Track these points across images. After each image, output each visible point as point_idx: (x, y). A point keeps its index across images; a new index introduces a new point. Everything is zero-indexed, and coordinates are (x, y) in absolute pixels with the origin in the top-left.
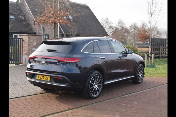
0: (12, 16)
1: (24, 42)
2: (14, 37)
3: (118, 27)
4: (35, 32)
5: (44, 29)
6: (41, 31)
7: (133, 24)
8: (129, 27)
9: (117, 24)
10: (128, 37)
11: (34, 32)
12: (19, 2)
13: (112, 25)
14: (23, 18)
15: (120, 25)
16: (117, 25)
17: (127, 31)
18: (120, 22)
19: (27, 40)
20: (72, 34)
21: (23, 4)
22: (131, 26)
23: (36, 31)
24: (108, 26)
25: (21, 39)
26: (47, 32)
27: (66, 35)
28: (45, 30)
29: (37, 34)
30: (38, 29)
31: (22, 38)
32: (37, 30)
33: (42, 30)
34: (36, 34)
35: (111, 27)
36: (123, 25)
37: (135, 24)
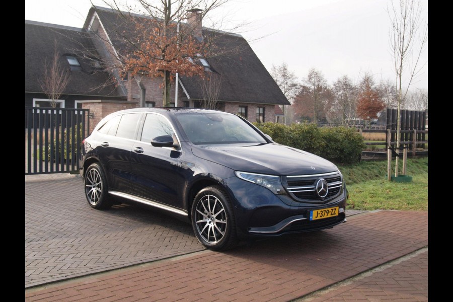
0: (73, 59)
1: (93, 118)
2: (76, 107)
3: (307, 85)
4: (125, 95)
5: (144, 90)
6: (138, 93)
7: (342, 79)
8: (332, 86)
9: (307, 78)
10: (329, 107)
11: (121, 95)
12: (89, 29)
13: (295, 81)
14: (97, 65)
15: (313, 80)
16: (306, 80)
17: (328, 95)
18: (313, 75)
20: (207, 102)
21: (97, 31)
22: (337, 82)
23: (127, 93)
24: (287, 83)
25: (86, 112)
26: (151, 97)
27: (195, 103)
28: (147, 92)
29: (129, 100)
30: (131, 89)
31: (88, 110)
32: (129, 91)
33: (139, 91)
34: (126, 100)
35: (294, 85)
36: (319, 81)
37: (346, 79)
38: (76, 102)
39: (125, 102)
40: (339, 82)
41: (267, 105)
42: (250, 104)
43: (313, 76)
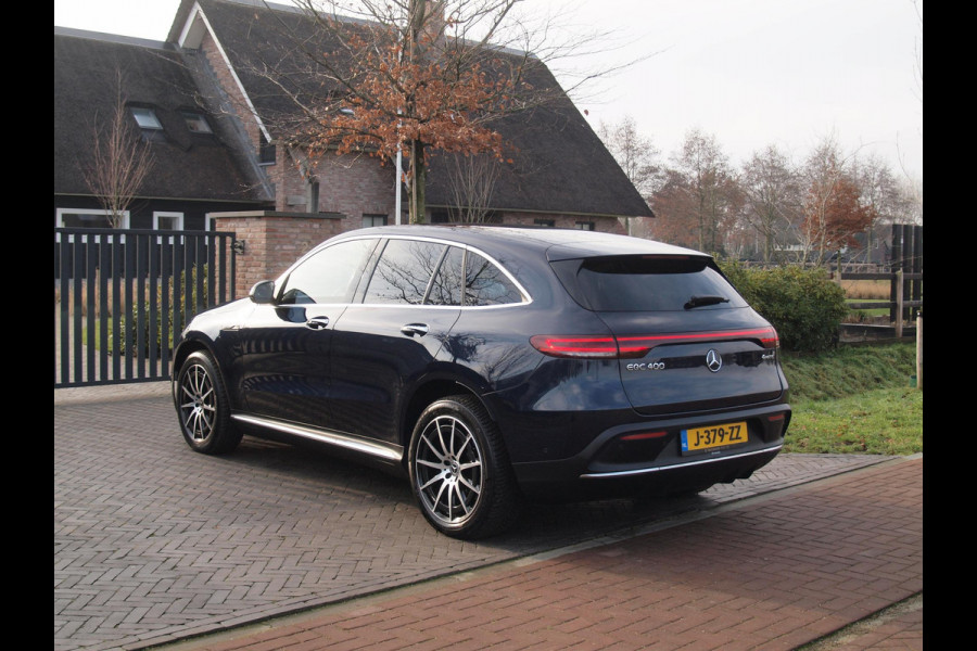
0: (147, 114)
1: (244, 253)
2: (156, 227)
3: (680, 169)
4: (270, 198)
5: (316, 186)
6: (300, 192)
7: (762, 153)
8: (741, 172)
9: (680, 151)
11: (261, 198)
12: (182, 42)
13: (654, 161)
14: (203, 127)
15: (695, 157)
16: (680, 157)
17: (733, 192)
19: (264, 242)
20: (465, 211)
21: (199, 50)
22: (751, 162)
23: (274, 195)
24: (634, 165)
26: (330, 201)
27: (433, 214)
28: (321, 190)
29: (279, 209)
30: (285, 184)
31: (233, 235)
32: (280, 188)
33: (303, 187)
34: (273, 208)
35: (653, 170)
36: (710, 160)
37: (772, 152)
38: (157, 215)
39: (271, 213)
40: (757, 161)
41: (600, 217)
42: (559, 215)
43: (696, 147)
